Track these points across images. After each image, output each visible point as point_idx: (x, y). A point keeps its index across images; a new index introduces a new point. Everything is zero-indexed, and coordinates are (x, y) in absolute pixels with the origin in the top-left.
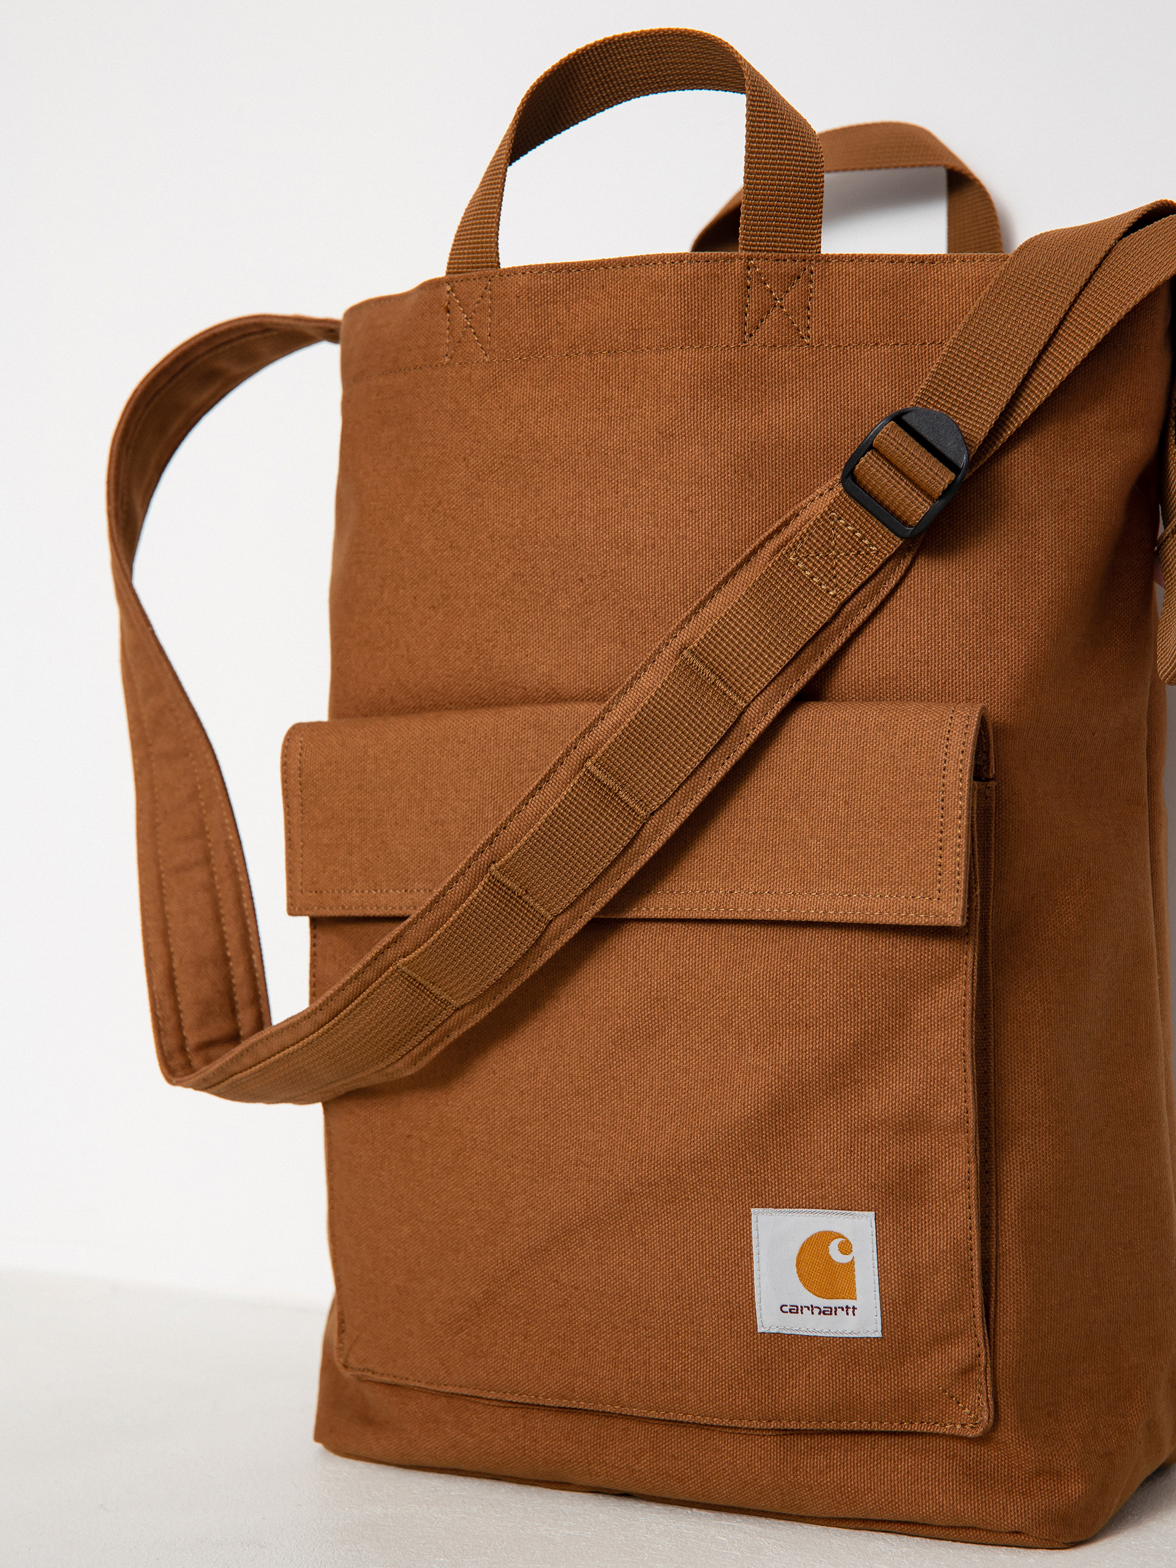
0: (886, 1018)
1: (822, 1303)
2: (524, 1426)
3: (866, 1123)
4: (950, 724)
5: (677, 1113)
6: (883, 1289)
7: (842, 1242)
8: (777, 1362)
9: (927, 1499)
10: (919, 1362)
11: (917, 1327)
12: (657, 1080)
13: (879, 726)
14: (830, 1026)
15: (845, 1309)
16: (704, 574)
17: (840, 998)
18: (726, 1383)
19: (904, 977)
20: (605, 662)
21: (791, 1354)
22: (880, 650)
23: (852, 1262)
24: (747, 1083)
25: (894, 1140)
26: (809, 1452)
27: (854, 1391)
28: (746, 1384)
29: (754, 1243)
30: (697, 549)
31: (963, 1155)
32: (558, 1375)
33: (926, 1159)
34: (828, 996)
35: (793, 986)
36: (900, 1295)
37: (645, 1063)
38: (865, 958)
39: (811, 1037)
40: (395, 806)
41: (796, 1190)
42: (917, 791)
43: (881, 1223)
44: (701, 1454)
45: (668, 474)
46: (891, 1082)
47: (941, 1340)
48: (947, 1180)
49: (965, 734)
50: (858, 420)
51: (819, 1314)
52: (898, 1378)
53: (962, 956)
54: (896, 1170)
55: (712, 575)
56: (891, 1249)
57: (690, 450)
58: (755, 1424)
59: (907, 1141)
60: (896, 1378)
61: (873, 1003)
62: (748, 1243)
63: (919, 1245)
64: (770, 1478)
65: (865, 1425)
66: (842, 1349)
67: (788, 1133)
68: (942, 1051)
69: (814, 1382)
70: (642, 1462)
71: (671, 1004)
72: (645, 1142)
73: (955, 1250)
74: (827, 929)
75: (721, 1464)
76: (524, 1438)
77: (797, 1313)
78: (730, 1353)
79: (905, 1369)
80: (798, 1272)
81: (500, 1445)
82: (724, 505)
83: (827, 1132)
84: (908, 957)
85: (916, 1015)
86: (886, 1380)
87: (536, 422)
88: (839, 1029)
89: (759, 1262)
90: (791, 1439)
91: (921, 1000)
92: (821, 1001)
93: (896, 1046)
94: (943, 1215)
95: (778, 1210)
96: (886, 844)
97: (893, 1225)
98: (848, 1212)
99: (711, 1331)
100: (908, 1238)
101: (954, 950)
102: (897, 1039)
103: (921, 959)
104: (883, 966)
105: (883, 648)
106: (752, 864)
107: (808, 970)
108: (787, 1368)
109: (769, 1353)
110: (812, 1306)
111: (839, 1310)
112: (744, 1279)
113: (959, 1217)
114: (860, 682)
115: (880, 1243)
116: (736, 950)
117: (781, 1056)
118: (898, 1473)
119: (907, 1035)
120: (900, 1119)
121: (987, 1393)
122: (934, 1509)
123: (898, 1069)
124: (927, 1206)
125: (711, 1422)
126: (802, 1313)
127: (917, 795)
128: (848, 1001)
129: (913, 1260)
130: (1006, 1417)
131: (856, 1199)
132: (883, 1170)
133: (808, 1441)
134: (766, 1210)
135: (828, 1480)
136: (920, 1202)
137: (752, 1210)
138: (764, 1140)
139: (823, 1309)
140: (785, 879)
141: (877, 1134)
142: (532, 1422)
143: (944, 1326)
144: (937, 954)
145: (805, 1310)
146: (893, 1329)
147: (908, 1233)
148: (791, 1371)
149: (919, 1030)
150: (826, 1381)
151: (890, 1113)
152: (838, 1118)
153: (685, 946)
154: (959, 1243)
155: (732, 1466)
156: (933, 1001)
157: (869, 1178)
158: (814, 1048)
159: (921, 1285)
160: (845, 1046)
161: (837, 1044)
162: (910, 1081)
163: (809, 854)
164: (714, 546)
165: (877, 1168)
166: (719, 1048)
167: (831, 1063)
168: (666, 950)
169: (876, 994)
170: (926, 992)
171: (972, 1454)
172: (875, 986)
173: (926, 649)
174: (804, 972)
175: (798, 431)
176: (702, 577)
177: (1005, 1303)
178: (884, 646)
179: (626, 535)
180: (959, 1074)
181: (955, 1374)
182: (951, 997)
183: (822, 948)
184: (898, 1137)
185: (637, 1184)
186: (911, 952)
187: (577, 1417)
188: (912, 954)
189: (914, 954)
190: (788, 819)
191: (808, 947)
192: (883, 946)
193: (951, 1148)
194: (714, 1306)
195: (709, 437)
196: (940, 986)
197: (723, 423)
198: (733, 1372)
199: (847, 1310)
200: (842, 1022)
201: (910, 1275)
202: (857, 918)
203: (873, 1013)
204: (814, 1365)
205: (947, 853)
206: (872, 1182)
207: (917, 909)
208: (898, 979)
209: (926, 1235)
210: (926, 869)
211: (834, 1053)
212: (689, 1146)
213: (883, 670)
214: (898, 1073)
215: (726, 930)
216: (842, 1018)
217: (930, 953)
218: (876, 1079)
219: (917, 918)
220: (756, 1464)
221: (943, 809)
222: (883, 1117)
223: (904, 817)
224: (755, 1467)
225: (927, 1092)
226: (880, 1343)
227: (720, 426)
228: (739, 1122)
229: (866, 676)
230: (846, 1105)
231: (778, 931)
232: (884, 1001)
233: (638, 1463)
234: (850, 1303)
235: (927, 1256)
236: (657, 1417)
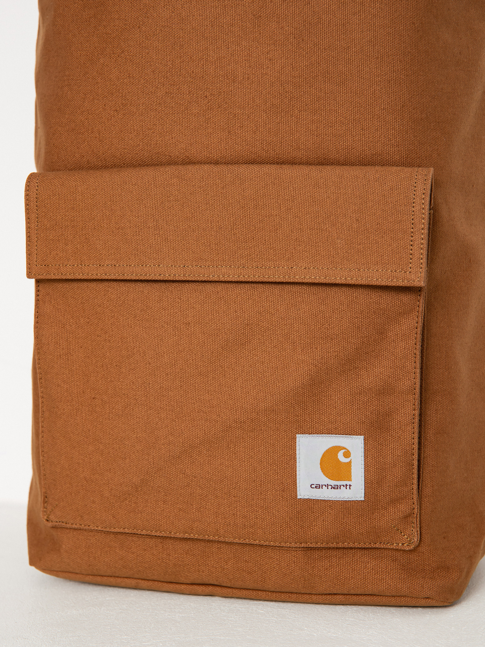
0: (374, 335)
1: (333, 483)
2: (163, 548)
3: (360, 390)
4: (416, 179)
5: (257, 385)
6: (366, 475)
7: (345, 452)
8: (307, 513)
9: (383, 582)
10: (382, 513)
11: (382, 494)
12: (246, 368)
13: (376, 179)
14: (344, 339)
15: (345, 486)
16: (277, 95)
17: (350, 324)
18: (279, 524)
19: (385, 313)
20: (218, 142)
21: (314, 509)
22: (372, 139)
23: (350, 462)
24: (298, 369)
25: (375, 398)
26: (320, 559)
27: (347, 528)
28: (290, 525)
29: (297, 452)
30: (273, 81)
31: (411, 406)
32: (184, 522)
33: (391, 408)
34: (344, 323)
35: (325, 317)
36: (375, 478)
37: (239, 358)
38: (365, 303)
39: (333, 345)
40: (94, 219)
41: (321, 425)
42: (398, 214)
43: (366, 442)
44: (261, 560)
45: (258, 39)
46: (375, 368)
47: (394, 501)
48: (402, 419)
49: (425, 184)
50: (363, 8)
51: (331, 488)
52: (371, 521)
53: (416, 302)
54: (376, 414)
55: (281, 95)
56: (371, 455)
57: (270, 25)
58: (293, 545)
59: (382, 399)
60: (369, 521)
61: (368, 327)
62: (294, 452)
63: (386, 453)
64: (299, 572)
65: (351, 545)
66: (342, 506)
67: (318, 395)
68: (403, 352)
69: (326, 524)
70: (229, 564)
71: (255, 327)
72: (239, 400)
73: (405, 455)
74: (344, 287)
75: (273, 565)
76: (163, 553)
77: (319, 488)
78: (282, 509)
79: (374, 516)
80: (321, 467)
81: (149, 557)
82: (288, 56)
83: (340, 394)
84: (388, 302)
85: (389, 333)
86: (364, 522)
87: (182, 7)
88: (348, 340)
89: (299, 462)
90: (310, 552)
91: (393, 325)
92: (340, 326)
93: (378, 349)
94: (399, 437)
95: (311, 435)
96: (380, 243)
97: (373, 443)
98: (349, 436)
99: (272, 498)
100: (381, 449)
101: (412, 299)
102: (379, 346)
103: (395, 304)
104: (374, 307)
105: (374, 138)
106: (304, 253)
107: (333, 309)
108: (312, 517)
109: (303, 509)
110: (328, 485)
111: (342, 487)
112: (291, 471)
113: (407, 438)
114: (361, 156)
115: (366, 452)
116: (292, 299)
117: (317, 355)
118: (367, 569)
119: (384, 343)
120: (379, 388)
121: (417, 528)
122: (386, 587)
123: (378, 361)
124: (390, 433)
125: (269, 544)
126: (322, 488)
127: (398, 216)
128: (354, 326)
129: (383, 460)
130: (425, 540)
131: (354, 429)
132: (369, 414)
133: (319, 553)
134: (304, 435)
135: (331, 573)
136: (387, 430)
137: (297, 435)
138: (305, 399)
139: (333, 486)
140: (322, 261)
141: (366, 395)
142: (167, 545)
143: (397, 494)
144: (403, 301)
145: (324, 487)
146: (370, 496)
147: (381, 447)
148: (314, 518)
149: (391, 341)
150: (333, 523)
151: (374, 384)
152: (346, 387)
153: (264, 296)
154: (407, 451)
155: (279, 566)
156: (399, 326)
157: (362, 418)
158: (335, 350)
159: (386, 473)
160: (351, 350)
161: (347, 348)
162: (385, 368)
163: (336, 248)
164: (282, 79)
165: (365, 413)
166: (281, 350)
167: (344, 359)
168: (253, 298)
169: (369, 322)
170: (395, 321)
171: (405, 559)
172: (369, 318)
173: (397, 139)
174: (331, 310)
175: (329, 15)
176: (276, 96)
177: (426, 482)
178: (375, 136)
179: (233, 72)
180: (412, 364)
181: (401, 518)
182: (410, 324)
183: (341, 298)
184: (377, 397)
185: (234, 422)
186: (389, 300)
187: (192, 542)
188: (390, 301)
189: (391, 301)
190: (324, 229)
191: (333, 297)
192: (374, 297)
193: (404, 402)
194: (274, 485)
195: (281, 18)
196: (403, 318)
197: (288, 10)
198: (283, 519)
199: (346, 487)
200: (350, 337)
201: (381, 468)
202: (364, 282)
203: (367, 332)
204: (326, 515)
205: (415, 247)
206: (363, 421)
207: (398, 278)
208: (381, 314)
209: (390, 448)
210: (403, 256)
211: (346, 353)
212: (264, 402)
213: (374, 150)
214: (378, 364)
215: (287, 287)
216: (350, 335)
217: (400, 300)
218: (367, 367)
219: (398, 282)
220: (292, 565)
221: (413, 224)
222: (370, 387)
223: (390, 228)
224: (291, 566)
225: (394, 373)
226: (363, 503)
227: (286, 11)
228: (293, 389)
229: (365, 153)
230: (350, 380)
231: (317, 289)
232: (374, 326)
233: (227, 565)
234: (348, 483)
235: (391, 458)
236: (239, 542)
